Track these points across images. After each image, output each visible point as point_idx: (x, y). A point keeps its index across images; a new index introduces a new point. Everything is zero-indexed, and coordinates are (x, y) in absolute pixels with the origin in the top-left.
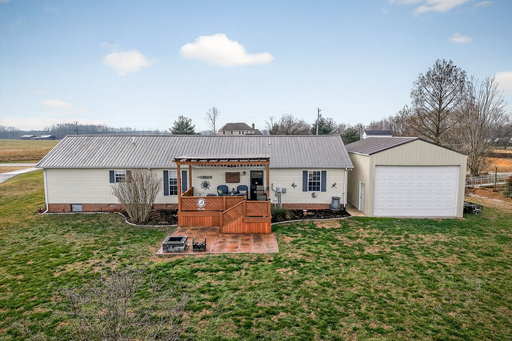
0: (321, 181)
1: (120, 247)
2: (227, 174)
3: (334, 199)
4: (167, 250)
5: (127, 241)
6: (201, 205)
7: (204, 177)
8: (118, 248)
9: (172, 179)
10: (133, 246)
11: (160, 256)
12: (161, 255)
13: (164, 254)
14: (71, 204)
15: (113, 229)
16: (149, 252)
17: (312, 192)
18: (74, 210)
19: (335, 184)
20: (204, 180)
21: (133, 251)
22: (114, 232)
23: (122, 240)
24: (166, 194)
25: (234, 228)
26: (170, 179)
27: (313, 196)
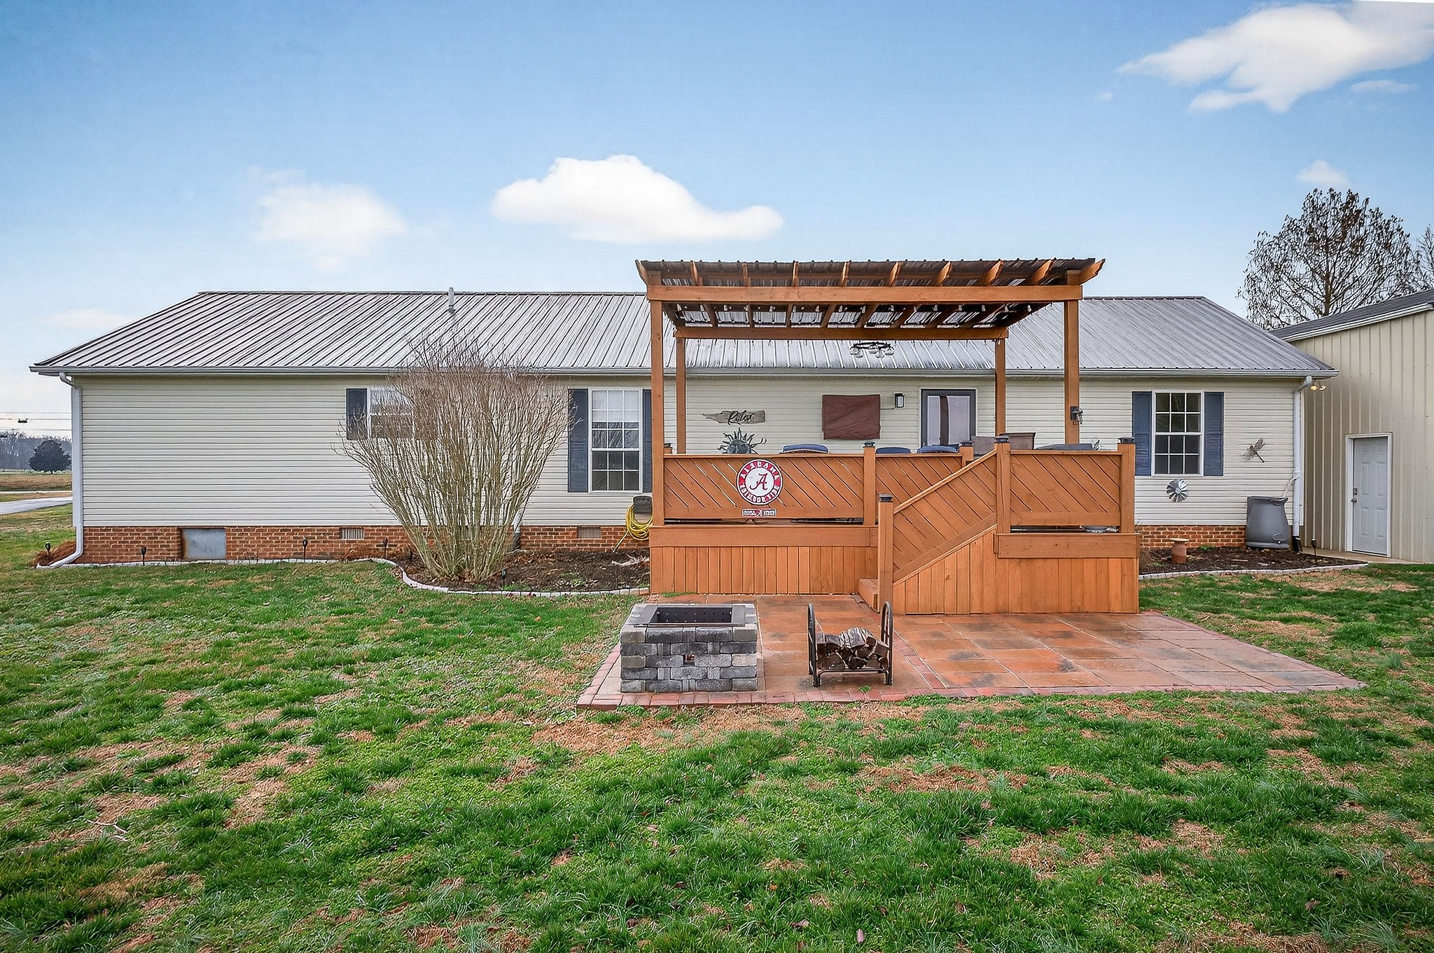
0: (1202, 433)
1: (350, 673)
2: (827, 400)
3: (1255, 504)
4: (648, 673)
5: (399, 646)
6: (759, 492)
7: (733, 417)
8: (338, 676)
9: (603, 425)
10: (427, 665)
11: (608, 714)
12: (614, 707)
13: (628, 700)
14: (181, 530)
15: (332, 605)
16: (530, 695)
17: (1168, 478)
18: (191, 552)
19: (1260, 444)
20: (733, 429)
21: (425, 692)
22: (338, 614)
23: (367, 642)
24: (576, 484)
25: (950, 585)
26: (595, 425)
27: (1174, 493)
